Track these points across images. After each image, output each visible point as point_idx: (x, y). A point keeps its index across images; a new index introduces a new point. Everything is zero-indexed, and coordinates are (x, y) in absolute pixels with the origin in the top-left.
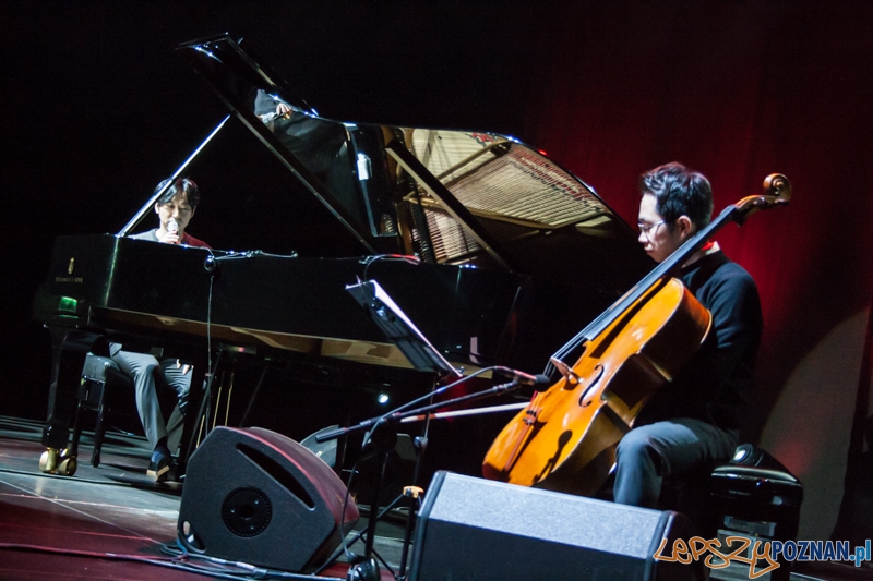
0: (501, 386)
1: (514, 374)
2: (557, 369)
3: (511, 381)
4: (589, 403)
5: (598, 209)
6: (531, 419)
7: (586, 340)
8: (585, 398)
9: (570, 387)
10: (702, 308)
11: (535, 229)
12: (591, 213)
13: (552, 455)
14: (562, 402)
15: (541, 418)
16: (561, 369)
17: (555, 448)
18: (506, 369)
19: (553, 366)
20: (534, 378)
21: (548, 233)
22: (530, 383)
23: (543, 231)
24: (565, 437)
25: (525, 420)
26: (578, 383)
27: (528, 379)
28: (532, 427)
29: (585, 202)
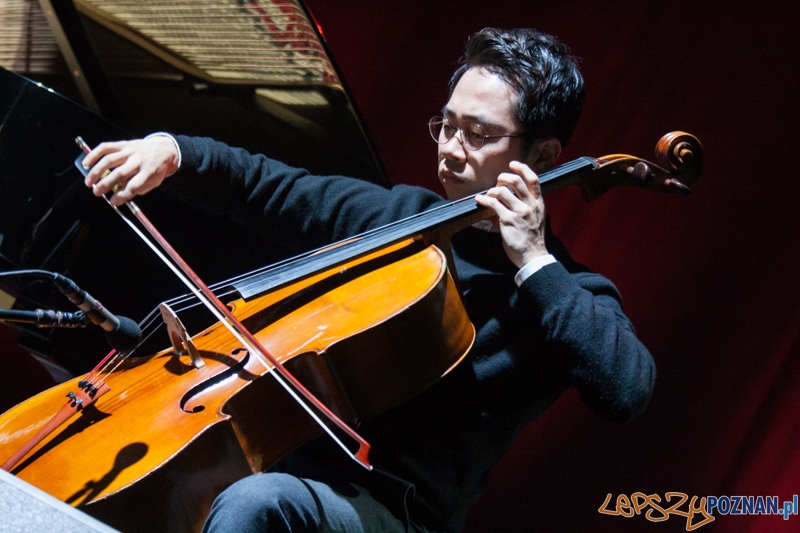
0: (51, 313)
1: (82, 299)
2: (165, 326)
3: (73, 309)
4: (199, 409)
5: (309, 74)
6: (83, 398)
7: (237, 296)
8: (194, 397)
9: (176, 368)
10: (464, 317)
11: (177, 71)
12: (292, 78)
13: (98, 476)
14: (150, 389)
15: (101, 404)
16: (172, 328)
17: (108, 467)
18: (73, 283)
19: (160, 319)
20: (117, 319)
21: (198, 87)
22: (106, 326)
23: (191, 79)
24: (133, 453)
25: (71, 397)
26: (193, 367)
27: (104, 318)
28: (79, 414)
29: (290, 53)
